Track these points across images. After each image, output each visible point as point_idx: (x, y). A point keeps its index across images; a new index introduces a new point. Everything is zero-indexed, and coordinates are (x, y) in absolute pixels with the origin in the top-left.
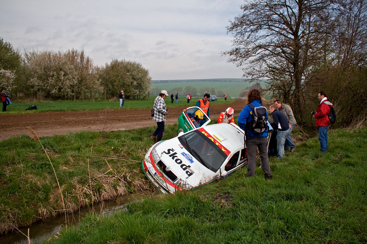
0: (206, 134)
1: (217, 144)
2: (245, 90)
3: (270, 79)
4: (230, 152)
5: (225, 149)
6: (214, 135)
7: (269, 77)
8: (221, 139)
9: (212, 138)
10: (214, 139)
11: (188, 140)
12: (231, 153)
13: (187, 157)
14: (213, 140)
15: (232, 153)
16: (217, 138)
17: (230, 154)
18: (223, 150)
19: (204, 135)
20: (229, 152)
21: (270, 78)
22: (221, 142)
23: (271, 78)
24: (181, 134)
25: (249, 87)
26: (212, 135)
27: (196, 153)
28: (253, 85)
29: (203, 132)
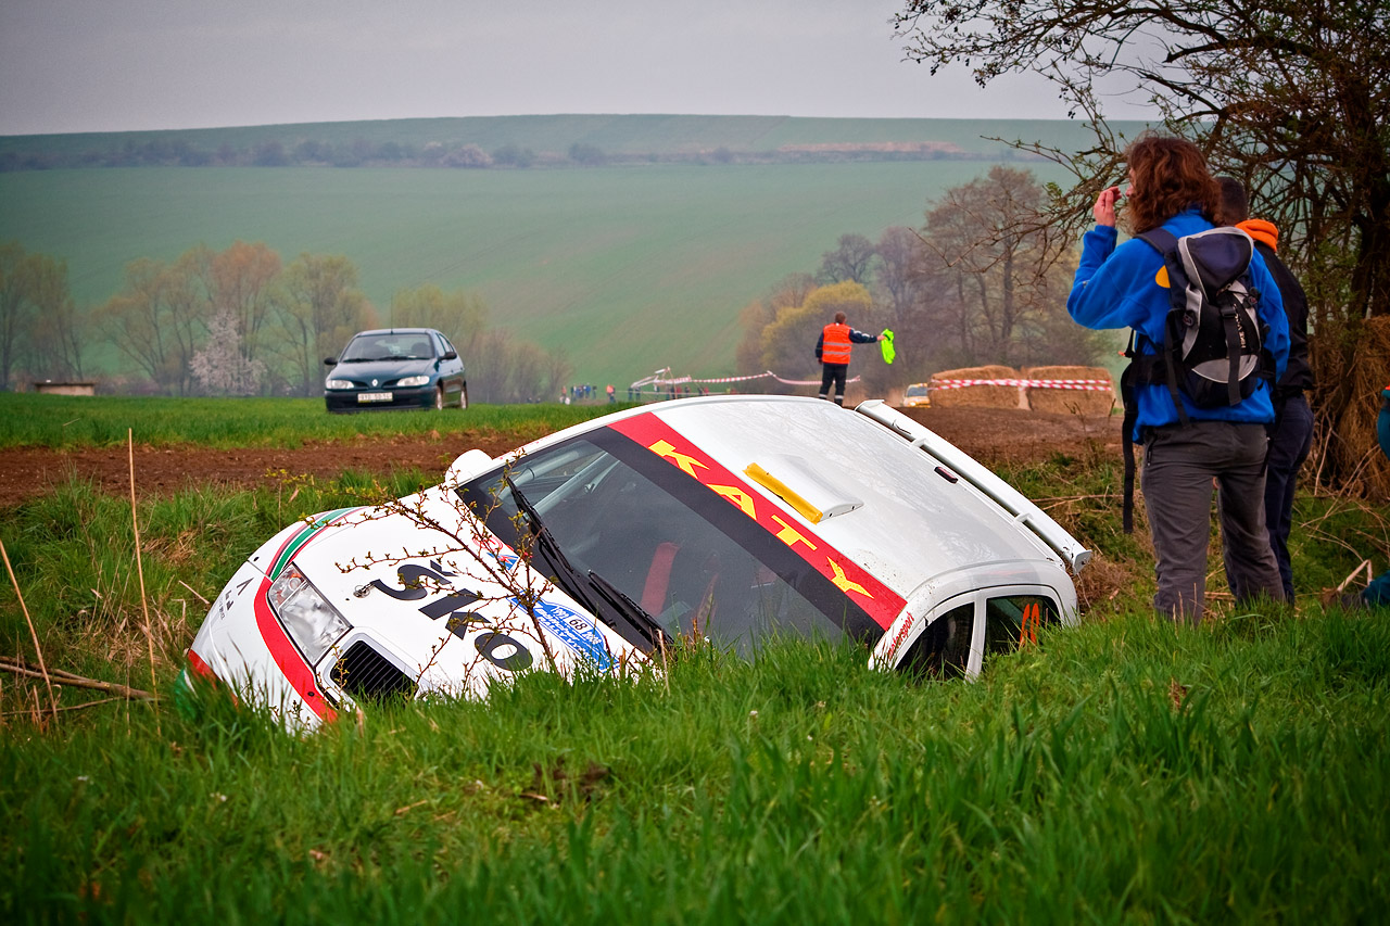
0: (685, 463)
1: (788, 536)
2: (818, 282)
3: (1198, 39)
4: (901, 603)
5: (855, 573)
6: (754, 471)
7: (1192, 19)
8: (820, 501)
9: (737, 491)
10: (759, 500)
11: (541, 506)
12: (907, 608)
13: (563, 624)
14: (747, 506)
15: (919, 611)
16: (783, 493)
17: (903, 616)
18: (841, 581)
19: (669, 465)
20: (897, 603)
21: (1198, 28)
22: (816, 521)
23: (1210, 30)
24: (472, 465)
25: (875, 237)
26: (737, 468)
27: (625, 601)
28: (939, 199)
29: (662, 448)
